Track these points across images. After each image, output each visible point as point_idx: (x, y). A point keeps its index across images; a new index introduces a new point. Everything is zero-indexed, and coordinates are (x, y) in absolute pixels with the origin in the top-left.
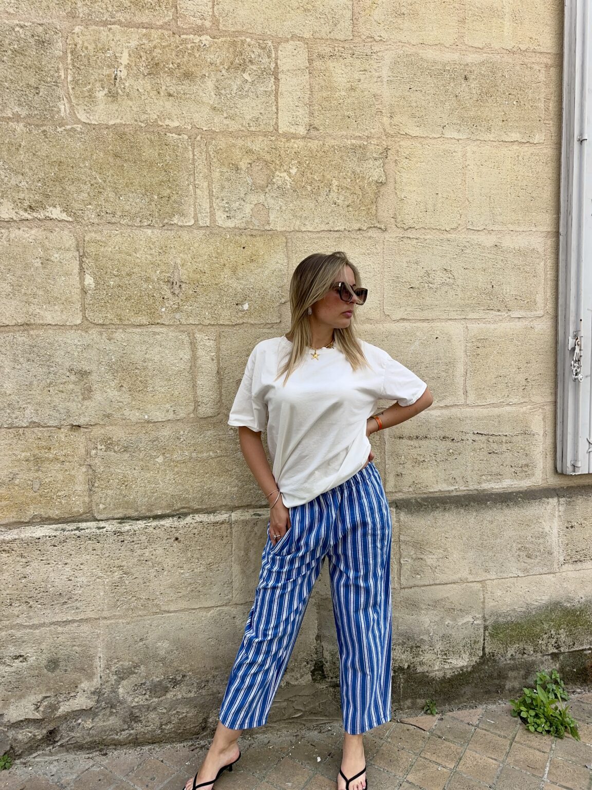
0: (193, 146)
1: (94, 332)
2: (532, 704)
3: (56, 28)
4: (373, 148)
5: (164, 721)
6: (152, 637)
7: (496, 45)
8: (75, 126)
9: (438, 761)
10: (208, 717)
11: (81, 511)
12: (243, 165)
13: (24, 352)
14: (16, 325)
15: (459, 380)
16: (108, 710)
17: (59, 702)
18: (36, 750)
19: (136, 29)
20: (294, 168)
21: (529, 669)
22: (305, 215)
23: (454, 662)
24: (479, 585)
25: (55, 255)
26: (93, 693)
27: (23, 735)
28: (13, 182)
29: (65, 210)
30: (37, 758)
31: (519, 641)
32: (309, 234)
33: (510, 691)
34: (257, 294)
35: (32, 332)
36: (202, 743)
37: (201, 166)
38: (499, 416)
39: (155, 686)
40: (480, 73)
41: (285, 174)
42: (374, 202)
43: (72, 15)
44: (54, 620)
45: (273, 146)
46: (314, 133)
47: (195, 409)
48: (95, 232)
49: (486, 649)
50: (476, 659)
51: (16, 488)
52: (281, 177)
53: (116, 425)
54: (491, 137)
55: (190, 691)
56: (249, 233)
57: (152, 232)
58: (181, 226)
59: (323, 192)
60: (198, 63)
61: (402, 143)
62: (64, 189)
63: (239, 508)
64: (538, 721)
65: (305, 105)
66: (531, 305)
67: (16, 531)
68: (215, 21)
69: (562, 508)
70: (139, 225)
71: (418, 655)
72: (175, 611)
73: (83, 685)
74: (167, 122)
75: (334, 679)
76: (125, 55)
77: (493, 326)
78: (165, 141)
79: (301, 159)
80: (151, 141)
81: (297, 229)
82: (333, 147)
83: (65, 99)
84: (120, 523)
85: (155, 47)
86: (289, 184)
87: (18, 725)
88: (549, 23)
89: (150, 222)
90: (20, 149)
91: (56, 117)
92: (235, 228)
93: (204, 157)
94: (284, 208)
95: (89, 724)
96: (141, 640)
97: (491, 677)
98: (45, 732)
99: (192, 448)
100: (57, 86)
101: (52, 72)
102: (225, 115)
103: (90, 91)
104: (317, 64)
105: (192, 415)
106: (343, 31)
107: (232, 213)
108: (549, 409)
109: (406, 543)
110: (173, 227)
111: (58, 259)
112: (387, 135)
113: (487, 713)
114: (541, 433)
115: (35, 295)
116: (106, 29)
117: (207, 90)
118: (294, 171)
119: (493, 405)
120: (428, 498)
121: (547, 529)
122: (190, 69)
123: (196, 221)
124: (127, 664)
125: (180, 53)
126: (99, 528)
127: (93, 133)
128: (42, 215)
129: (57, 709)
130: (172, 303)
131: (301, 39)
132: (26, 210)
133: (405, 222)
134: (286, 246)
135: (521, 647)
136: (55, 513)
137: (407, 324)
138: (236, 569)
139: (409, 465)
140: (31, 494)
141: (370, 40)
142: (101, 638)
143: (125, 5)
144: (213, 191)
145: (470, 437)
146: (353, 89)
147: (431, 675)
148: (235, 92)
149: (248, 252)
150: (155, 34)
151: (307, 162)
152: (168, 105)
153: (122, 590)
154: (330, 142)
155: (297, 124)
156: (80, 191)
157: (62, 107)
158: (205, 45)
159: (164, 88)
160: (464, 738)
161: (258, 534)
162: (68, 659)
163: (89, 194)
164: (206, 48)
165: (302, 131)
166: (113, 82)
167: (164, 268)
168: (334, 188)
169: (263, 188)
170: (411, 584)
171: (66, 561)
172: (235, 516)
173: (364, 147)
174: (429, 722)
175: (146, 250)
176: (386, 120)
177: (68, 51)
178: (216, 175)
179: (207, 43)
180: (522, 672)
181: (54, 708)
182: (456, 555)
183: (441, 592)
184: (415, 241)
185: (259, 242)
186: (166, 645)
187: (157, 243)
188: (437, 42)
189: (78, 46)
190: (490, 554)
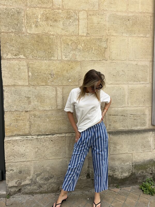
0: (57, 39)
1: (31, 87)
2: (145, 186)
3: (22, 9)
4: (104, 39)
5: (48, 187)
6: (45, 166)
7: (137, 11)
8: (27, 34)
9: (120, 200)
10: (59, 187)
11: (28, 133)
12: (70, 44)
13: (14, 92)
14: (11, 85)
15: (126, 100)
16: (34, 184)
17: (22, 182)
18: (16, 194)
19: (42, 9)
21: (144, 177)
22: (85, 57)
23: (124, 174)
24: (131, 154)
25: (21, 67)
26: (30, 180)
27: (13, 190)
28: (11, 49)
29: (24, 56)
30: (16, 196)
31: (142, 169)
32: (87, 61)
33: (139, 183)
34: (73, 77)
35: (16, 87)
36: (58, 194)
37: (59, 44)
38: (137, 110)
39: (46, 178)
40: (132, 19)
42: (104, 53)
43: (26, 5)
44: (21, 161)
45: (78, 39)
46: (88, 35)
47: (57, 107)
48: (32, 61)
49: (133, 172)
50: (130, 174)
51: (11, 127)
52: (80, 47)
53: (37, 111)
54: (135, 35)
55: (55, 180)
56: (71, 61)
57: (46, 61)
58: (54, 60)
59: (90, 51)
60: (58, 17)
61: (111, 37)
62: (24, 50)
63: (68, 133)
64: (147, 191)
65: (86, 28)
66: (146, 80)
67: (11, 138)
68: (63, 6)
69: (153, 134)
70: (43, 59)
71: (114, 172)
72: (51, 159)
73: (28, 178)
74: (50, 33)
75: (92, 178)
76: (40, 16)
77: (135, 86)
78: (50, 38)
79: (85, 42)
80: (46, 38)
81: (83, 60)
82: (93, 38)
83: (24, 27)
84: (38, 136)
85: (47, 13)
86: (81, 49)
87: (11, 187)
88: (151, 5)
89: (45, 59)
90: (13, 40)
91: (22, 32)
92: (67, 60)
93: (60, 42)
94: (80, 55)
95: (29, 188)
96: (43, 166)
97: (134, 179)
98: (18, 189)
99: (56, 117)
100: (22, 24)
101: (21, 20)
102: (65, 31)
103: (31, 25)
104: (89, 17)
105: (56, 109)
106: (96, 8)
107: (67, 56)
108: (150, 108)
109: (112, 143)
110: (52, 60)
112: (107, 35)
113: (133, 188)
114: (148, 114)
115: (16, 78)
116: (35, 9)
117: (60, 24)
118: (83, 45)
119: (135, 107)
120: (118, 131)
121: (149, 140)
122: (56, 19)
123: (58, 58)
124: (39, 172)
125: (54, 15)
126: (32, 137)
127: (31, 36)
128: (18, 57)
129: (21, 184)
130: (51, 80)
131: (85, 10)
132: (14, 56)
133: (112, 58)
134: (81, 65)
135: (142, 171)
136: (21, 133)
137: (112, 85)
138: (67, 149)
139: (112, 122)
140: (15, 128)
141: (103, 10)
142: (32, 166)
144: (62, 51)
145: (129, 115)
146: (98, 23)
147: (118, 178)
148: (68, 25)
150: (47, 10)
152: (51, 28)
153: (38, 153)
154: (92, 37)
156: (28, 51)
157: (24, 29)
159: (49, 24)
160: (127, 195)
161: (73, 140)
162: (24, 171)
163: (30, 51)
164: (60, 13)
165: (85, 34)
166: (36, 22)
167: (49, 71)
168: (93, 49)
169: (75, 50)
170: (113, 154)
171: (24, 146)
172: (67, 135)
173: (101, 39)
174: (118, 190)
175: (45, 66)
176: (107, 31)
177: (25, 15)
178: (63, 46)
179: (61, 12)
180: (142, 178)
181: (20, 183)
182: (125, 146)
183: (121, 156)
184: (115, 63)
185: (74, 64)
186: (49, 168)
187: (47, 64)
188: (121, 11)
189: (28, 13)
190: (134, 146)
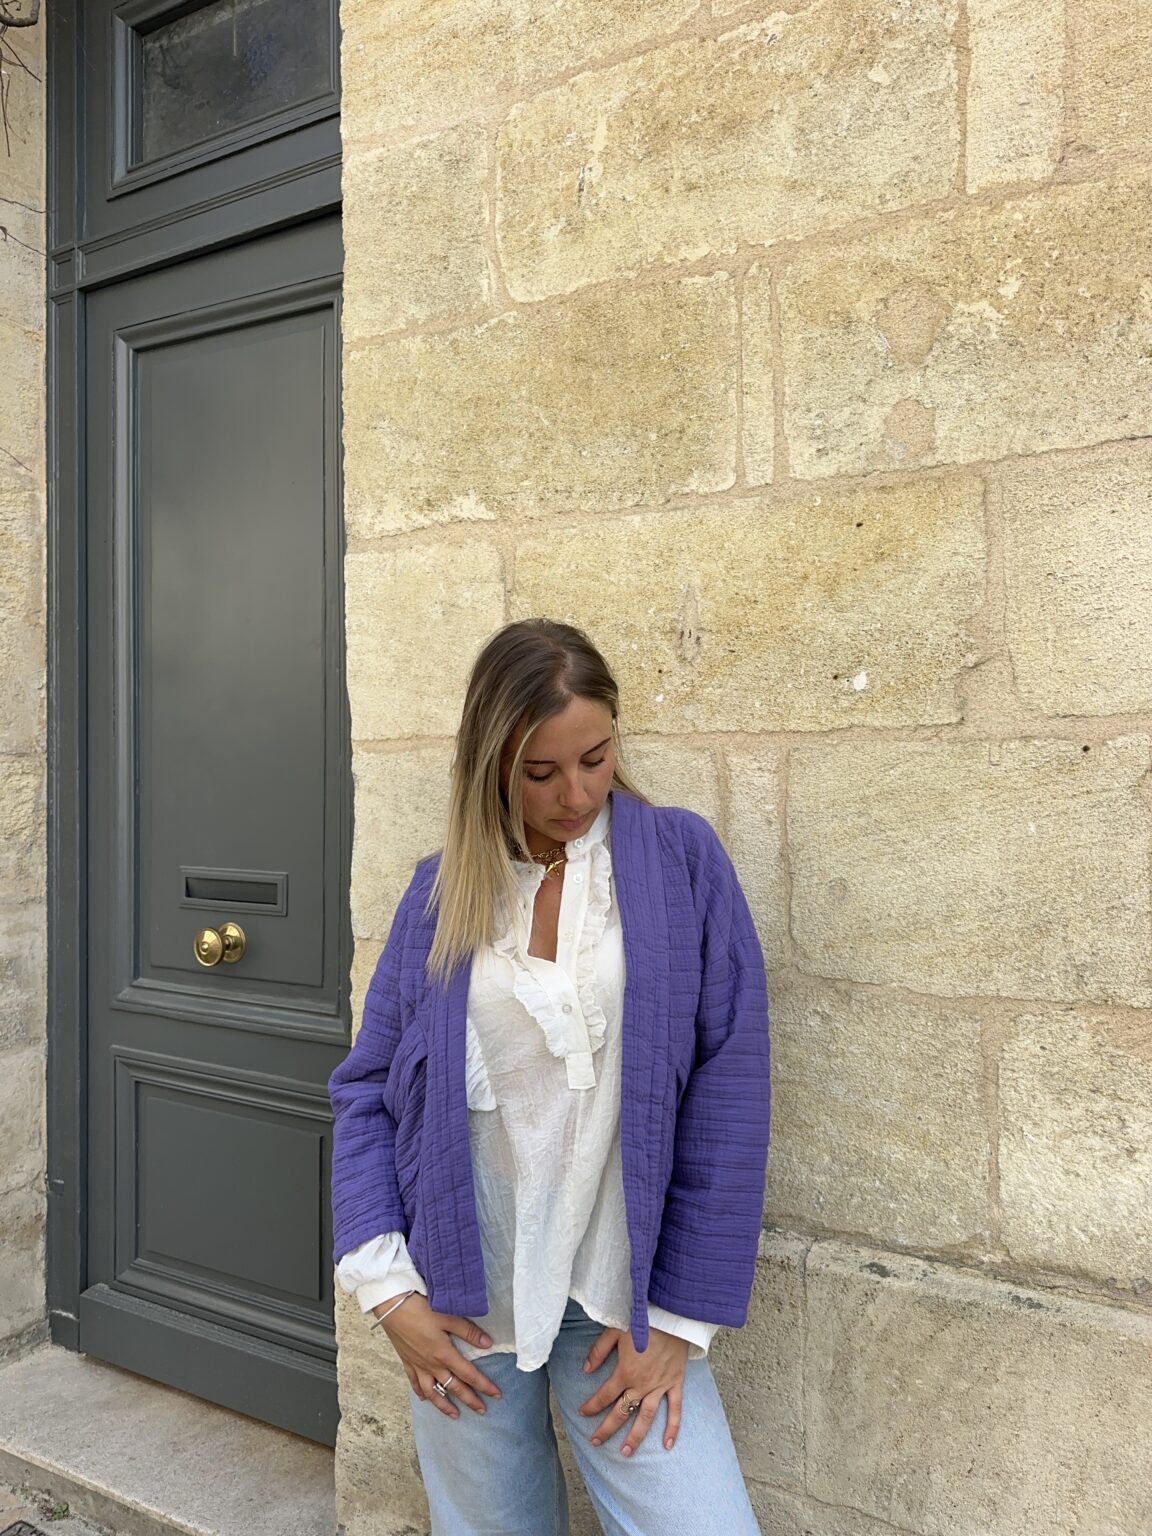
0: (739, 294)
3: (478, 125)
8: (505, 315)
12: (864, 309)
13: (410, 791)
14: (400, 738)
19: (622, 64)
20: (1011, 280)
22: (1043, 407)
25: (464, 594)
28: (403, 458)
29: (484, 499)
32: (1061, 457)
34: (892, 646)
35: (424, 753)
37: (757, 337)
41: (984, 304)
43: (506, 86)
45: (950, 237)
46: (1075, 163)
48: (535, 536)
52: (976, 314)
56: (877, 483)
57: (643, 520)
58: (706, 496)
59: (1108, 331)
60: (757, 88)
62: (483, 454)
65: (1050, 92)
70: (617, 507)
74: (684, 252)
76: (602, 129)
78: (679, 298)
79: (1035, 250)
80: (649, 307)
81: (1018, 448)
83: (490, 263)
86: (994, 328)
89: (638, 498)
90: (417, 388)
91: (474, 307)
92: (838, 475)
93: (765, 312)
94: (979, 398)
100: (477, 242)
101: (469, 218)
102: (819, 193)
103: (534, 232)
110: (688, 501)
111: (470, 601)
115: (430, 679)
116: (565, 89)
117: (775, 146)
118: (1010, 289)
122: (737, 110)
123: (741, 475)
125: (715, 79)
127: (537, 321)
128: (446, 514)
130: (679, 682)
132: (421, 509)
134: (984, 502)
143: (604, 21)
144: (784, 394)
148: (846, 125)
149: (870, 535)
150: (661, 57)
151: (1055, 254)
152: (686, 212)
154: (1134, 174)
155: (1023, 155)
156: (508, 454)
157: (484, 283)
158: (773, 37)
159: (677, 175)
163: (524, 455)
164: (775, 45)
165: (1039, 168)
166: (575, 199)
167: (664, 600)
169: (917, 359)
175: (628, 563)
177: (498, 164)
178: (794, 349)
179: (778, 30)
185: (903, 504)
187: (652, 544)
189: (516, 145)
